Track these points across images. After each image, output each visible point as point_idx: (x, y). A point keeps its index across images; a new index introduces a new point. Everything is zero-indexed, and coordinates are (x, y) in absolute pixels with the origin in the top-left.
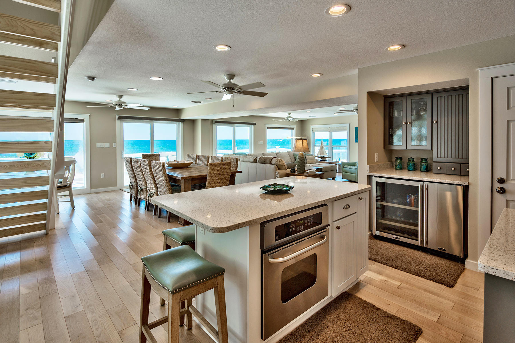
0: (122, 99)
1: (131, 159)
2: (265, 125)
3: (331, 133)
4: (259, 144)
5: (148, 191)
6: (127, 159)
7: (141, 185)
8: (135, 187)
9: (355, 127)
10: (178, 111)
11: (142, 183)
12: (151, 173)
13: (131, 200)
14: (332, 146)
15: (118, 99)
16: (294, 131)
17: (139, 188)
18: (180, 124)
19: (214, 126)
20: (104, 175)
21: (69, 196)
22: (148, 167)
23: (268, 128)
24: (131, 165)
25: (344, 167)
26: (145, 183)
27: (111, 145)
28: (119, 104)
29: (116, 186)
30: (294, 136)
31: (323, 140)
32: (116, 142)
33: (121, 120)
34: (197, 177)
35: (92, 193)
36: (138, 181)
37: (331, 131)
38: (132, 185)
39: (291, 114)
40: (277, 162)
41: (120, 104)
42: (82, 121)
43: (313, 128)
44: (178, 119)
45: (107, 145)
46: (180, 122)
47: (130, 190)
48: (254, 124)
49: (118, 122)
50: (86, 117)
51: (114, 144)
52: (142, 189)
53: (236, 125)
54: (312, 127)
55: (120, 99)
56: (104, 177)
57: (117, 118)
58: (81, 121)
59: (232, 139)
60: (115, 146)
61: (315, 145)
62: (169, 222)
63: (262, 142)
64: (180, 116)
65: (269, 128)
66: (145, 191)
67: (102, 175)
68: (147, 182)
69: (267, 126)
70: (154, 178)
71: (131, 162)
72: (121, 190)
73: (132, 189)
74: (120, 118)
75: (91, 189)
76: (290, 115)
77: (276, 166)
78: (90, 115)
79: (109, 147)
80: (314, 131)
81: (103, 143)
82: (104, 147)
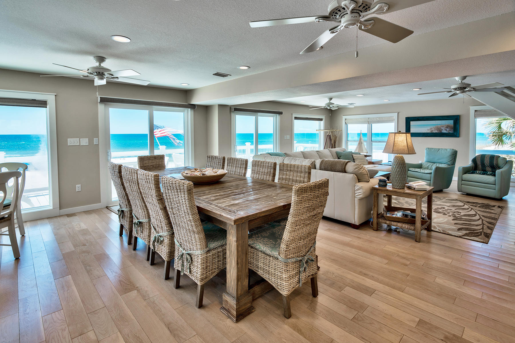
0: (104, 65)
1: (120, 167)
2: (292, 114)
3: (371, 125)
4: (285, 138)
5: (153, 229)
6: (114, 166)
7: (139, 214)
8: (127, 214)
9: (406, 118)
10: (187, 93)
11: (140, 211)
12: (159, 200)
13: (121, 234)
14: (372, 141)
15: (97, 64)
16: (322, 123)
17: (135, 221)
18: (189, 112)
19: (232, 114)
20: (80, 188)
21: (9, 236)
22: (153, 186)
23: (295, 119)
24: (121, 177)
25: (409, 170)
26: (146, 213)
27: (91, 141)
28: (98, 71)
29: (100, 202)
30: (322, 128)
31: (362, 133)
32: (98, 137)
33: (105, 104)
34: (263, 215)
35: (61, 216)
36: (133, 207)
37: (370, 122)
38: (123, 211)
39: (333, 99)
40: (357, 169)
41: (101, 71)
42: (43, 104)
43: (346, 119)
44: (187, 104)
45: (85, 142)
46: (190, 109)
47: (119, 218)
48: (280, 113)
49: (101, 107)
50: (50, 98)
51: (95, 140)
52: (140, 223)
53: (259, 114)
54: (344, 117)
55: (100, 64)
56: (80, 190)
57: (99, 101)
58: (41, 104)
59: (253, 132)
60: (97, 144)
61: (348, 141)
62: (201, 306)
63: (288, 137)
64: (190, 100)
66: (146, 226)
67: (78, 187)
68: (150, 211)
69: (294, 115)
70: (165, 209)
71: (120, 172)
72: (107, 207)
73: (122, 218)
74: (104, 100)
75: (60, 209)
76: (331, 101)
77: (355, 175)
78: (55, 95)
79: (87, 144)
80: (346, 123)
81: (79, 139)
82: (79, 145)
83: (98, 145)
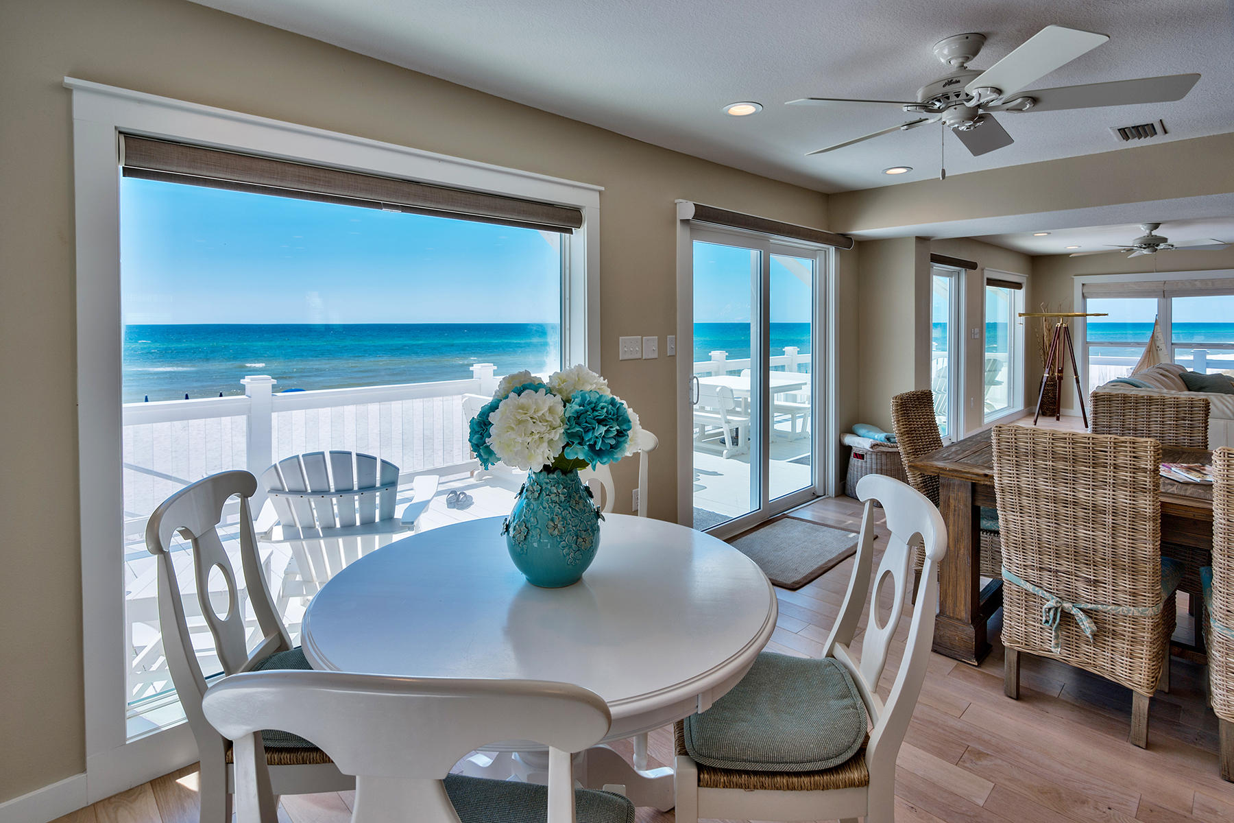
2: (983, 270)
10: (830, 202)
16: (1022, 292)
18: (831, 258)
23: (988, 284)
27: (662, 345)
32: (674, 332)
37: (1168, 293)
42: (571, 218)
43: (1083, 285)
45: (651, 347)
46: (834, 249)
49: (683, 237)
50: (590, 201)
51: (670, 341)
54: (1078, 281)
60: (674, 354)
61: (1087, 343)
63: (977, 332)
65: (992, 282)
78: (600, 192)
79: (656, 356)
80: (1085, 295)
81: (640, 337)
82: (640, 357)
83: (674, 356)
